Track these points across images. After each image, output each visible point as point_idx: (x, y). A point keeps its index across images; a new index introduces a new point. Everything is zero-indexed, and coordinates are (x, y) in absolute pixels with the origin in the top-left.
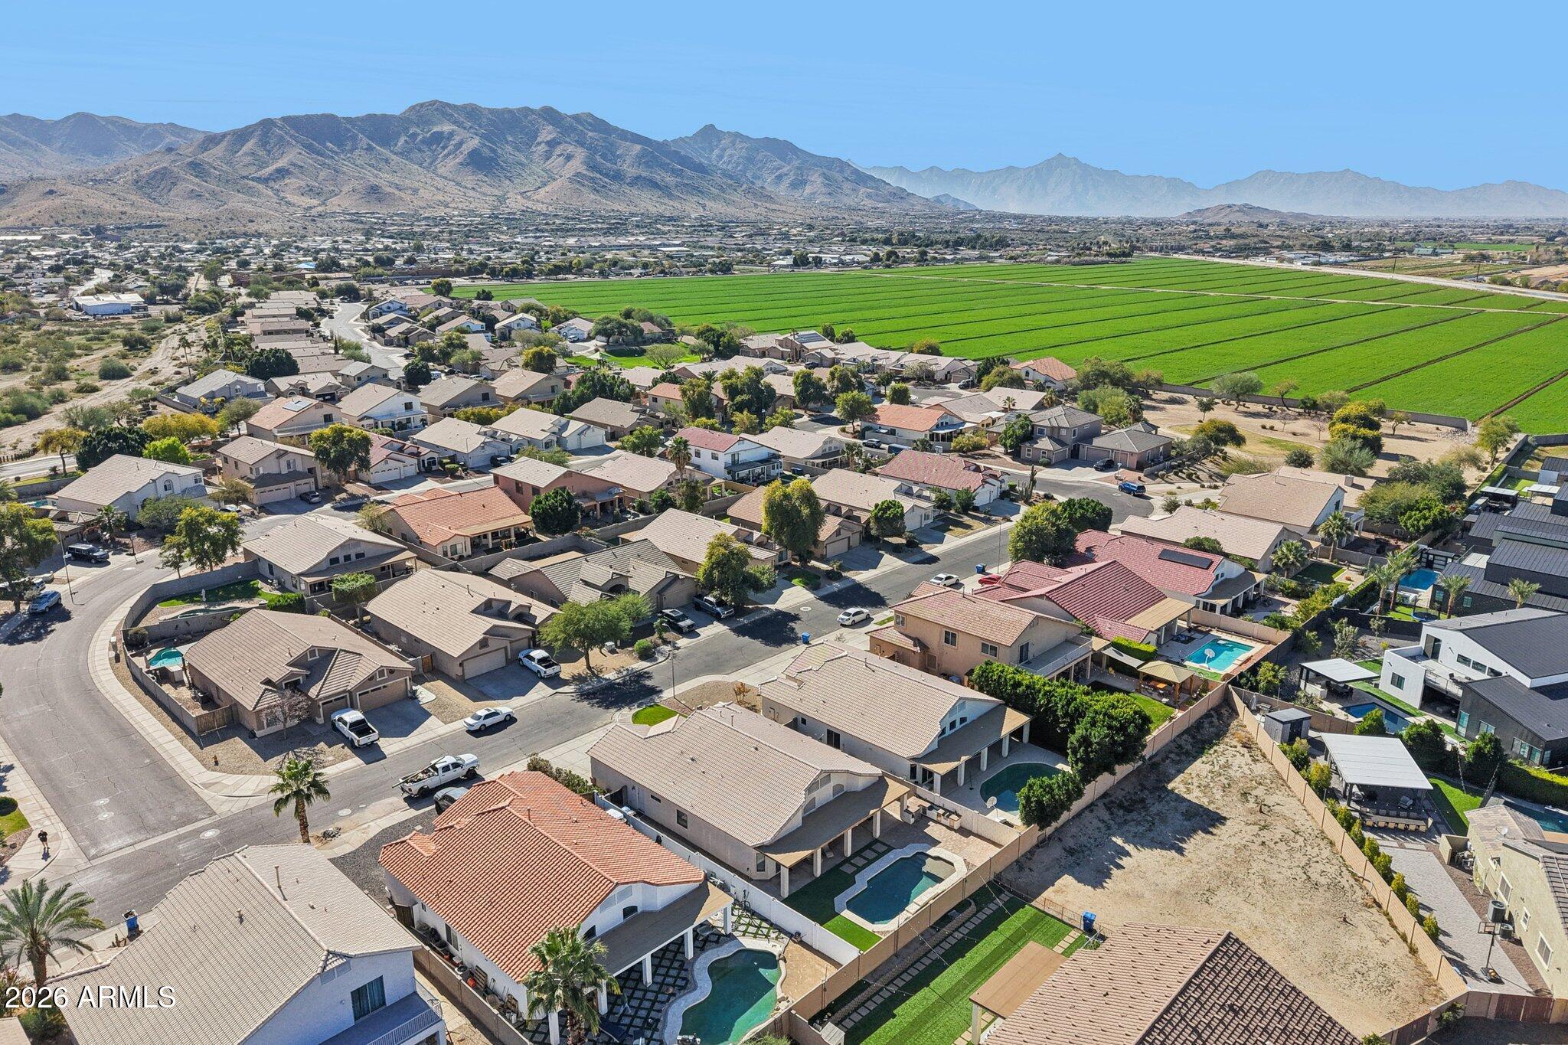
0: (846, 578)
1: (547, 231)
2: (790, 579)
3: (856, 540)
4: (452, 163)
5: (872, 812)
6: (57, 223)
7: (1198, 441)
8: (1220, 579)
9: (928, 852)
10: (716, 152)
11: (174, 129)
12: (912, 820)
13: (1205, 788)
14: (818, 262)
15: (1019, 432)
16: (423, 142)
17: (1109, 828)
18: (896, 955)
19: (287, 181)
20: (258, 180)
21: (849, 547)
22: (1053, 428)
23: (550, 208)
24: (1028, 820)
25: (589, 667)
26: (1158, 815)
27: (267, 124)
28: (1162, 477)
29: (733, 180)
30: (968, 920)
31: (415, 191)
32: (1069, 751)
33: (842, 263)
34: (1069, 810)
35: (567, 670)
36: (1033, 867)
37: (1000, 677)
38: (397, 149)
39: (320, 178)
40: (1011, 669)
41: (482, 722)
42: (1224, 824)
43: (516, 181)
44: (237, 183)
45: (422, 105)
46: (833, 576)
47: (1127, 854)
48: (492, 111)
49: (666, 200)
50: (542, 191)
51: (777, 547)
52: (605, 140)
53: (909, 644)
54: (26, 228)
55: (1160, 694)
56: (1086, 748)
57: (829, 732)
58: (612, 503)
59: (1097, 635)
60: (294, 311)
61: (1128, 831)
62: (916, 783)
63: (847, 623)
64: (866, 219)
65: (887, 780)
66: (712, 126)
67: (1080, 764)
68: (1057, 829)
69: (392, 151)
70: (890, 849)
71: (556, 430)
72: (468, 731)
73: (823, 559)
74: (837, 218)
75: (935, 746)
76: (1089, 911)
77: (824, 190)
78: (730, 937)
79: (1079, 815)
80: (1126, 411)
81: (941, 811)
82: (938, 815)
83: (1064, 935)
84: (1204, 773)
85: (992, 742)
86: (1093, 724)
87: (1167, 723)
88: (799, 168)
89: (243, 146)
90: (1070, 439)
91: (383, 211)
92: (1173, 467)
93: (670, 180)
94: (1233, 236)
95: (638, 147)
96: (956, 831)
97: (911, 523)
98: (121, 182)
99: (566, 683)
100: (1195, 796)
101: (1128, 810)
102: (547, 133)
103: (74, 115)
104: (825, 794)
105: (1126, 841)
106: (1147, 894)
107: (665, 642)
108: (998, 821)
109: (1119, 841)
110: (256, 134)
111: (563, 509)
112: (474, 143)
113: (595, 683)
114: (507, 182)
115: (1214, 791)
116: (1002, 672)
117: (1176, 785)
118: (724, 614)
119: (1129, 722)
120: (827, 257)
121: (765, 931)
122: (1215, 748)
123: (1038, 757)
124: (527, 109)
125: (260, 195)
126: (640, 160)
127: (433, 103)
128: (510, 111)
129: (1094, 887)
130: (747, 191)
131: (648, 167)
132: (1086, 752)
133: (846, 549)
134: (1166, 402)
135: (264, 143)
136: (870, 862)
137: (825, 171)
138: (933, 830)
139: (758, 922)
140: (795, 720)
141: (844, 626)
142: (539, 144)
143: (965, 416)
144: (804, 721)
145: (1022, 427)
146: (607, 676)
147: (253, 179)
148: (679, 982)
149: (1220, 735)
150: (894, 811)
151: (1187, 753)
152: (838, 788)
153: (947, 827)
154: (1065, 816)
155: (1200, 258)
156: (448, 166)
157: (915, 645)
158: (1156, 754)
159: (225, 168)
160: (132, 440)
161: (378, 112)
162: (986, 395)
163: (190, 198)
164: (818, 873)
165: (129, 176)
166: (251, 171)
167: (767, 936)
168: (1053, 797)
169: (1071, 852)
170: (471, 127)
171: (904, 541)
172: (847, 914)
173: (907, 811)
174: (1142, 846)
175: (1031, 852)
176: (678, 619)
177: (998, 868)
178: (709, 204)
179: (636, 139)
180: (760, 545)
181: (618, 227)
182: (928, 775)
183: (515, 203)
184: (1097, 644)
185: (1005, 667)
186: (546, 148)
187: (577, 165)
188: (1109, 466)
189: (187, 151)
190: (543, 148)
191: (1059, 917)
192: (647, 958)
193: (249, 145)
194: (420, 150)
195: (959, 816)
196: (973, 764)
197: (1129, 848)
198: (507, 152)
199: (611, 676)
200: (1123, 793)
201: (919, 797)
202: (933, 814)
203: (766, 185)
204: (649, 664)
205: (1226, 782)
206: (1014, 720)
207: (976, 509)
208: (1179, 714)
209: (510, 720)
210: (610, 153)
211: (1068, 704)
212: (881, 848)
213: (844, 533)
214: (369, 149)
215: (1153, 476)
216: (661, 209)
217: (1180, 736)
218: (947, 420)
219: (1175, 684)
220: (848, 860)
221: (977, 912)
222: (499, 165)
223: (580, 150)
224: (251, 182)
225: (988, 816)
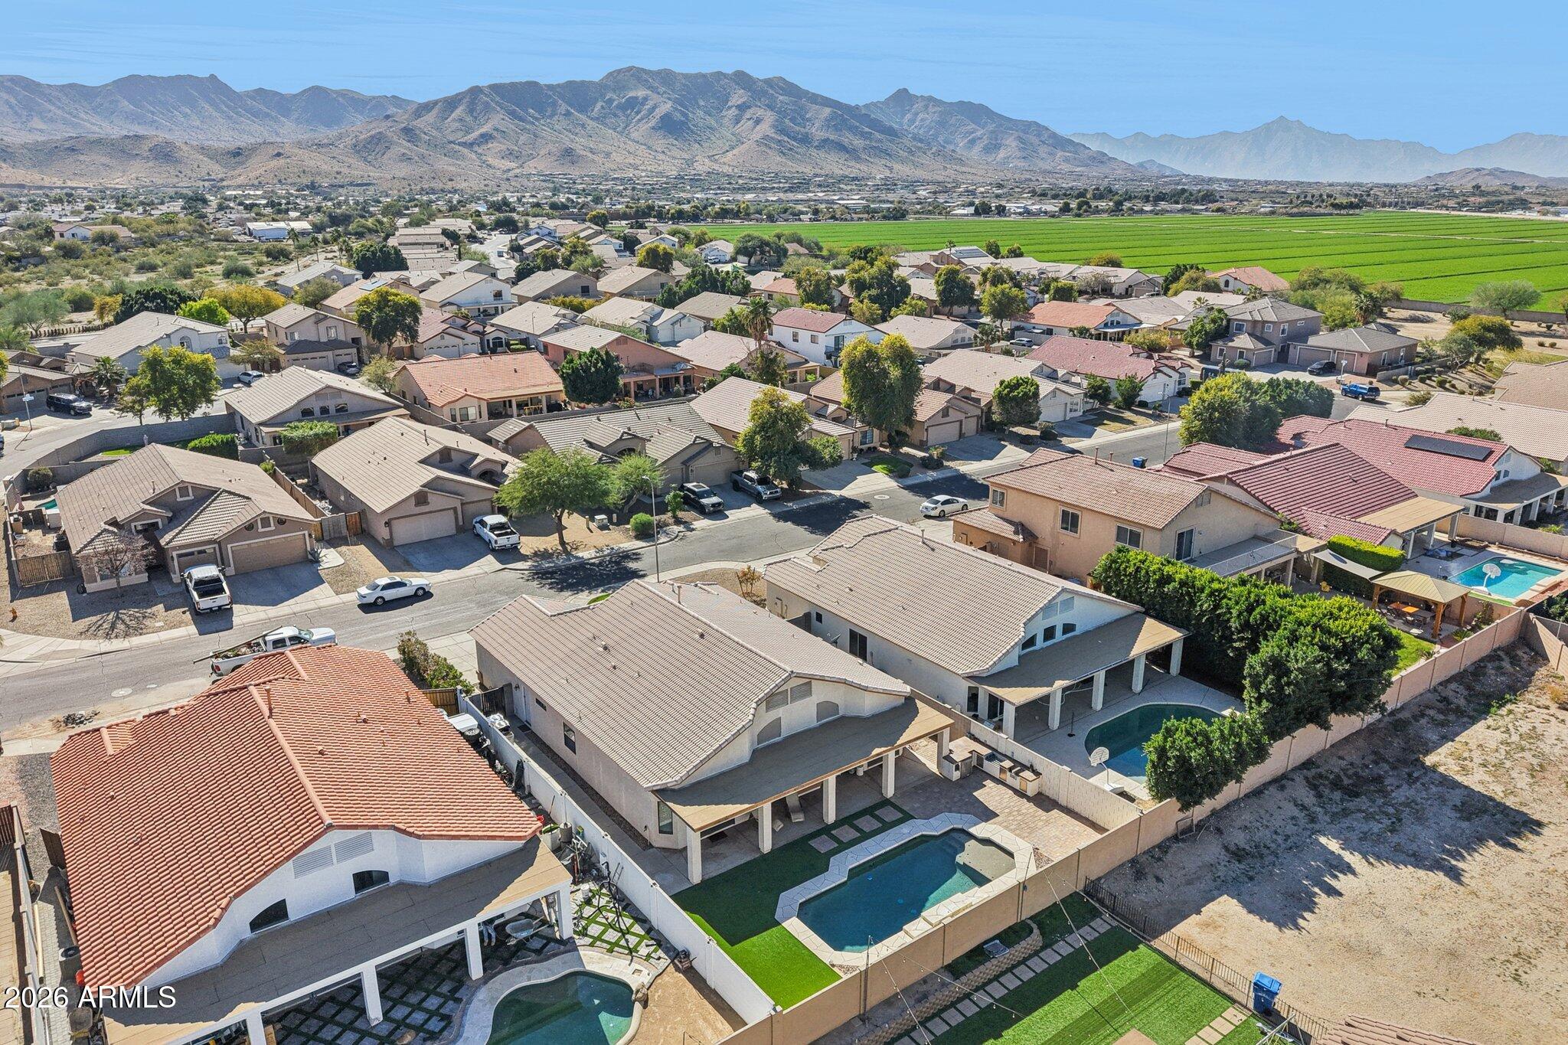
0: (948, 467)
1: (728, 189)
2: (871, 465)
3: (970, 426)
4: (645, 127)
5: (877, 751)
6: (280, 181)
7: (1455, 341)
8: (1502, 480)
9: (972, 830)
10: (908, 116)
11: (396, 100)
12: (956, 775)
13: (1496, 769)
14: (1001, 211)
15: (1209, 327)
16: (618, 107)
17: (1313, 819)
18: (863, 1018)
19: (490, 145)
20: (464, 144)
21: (961, 435)
22: (1255, 322)
23: (736, 170)
24: (1161, 790)
25: (562, 543)
26: (1407, 805)
27: (475, 91)
28: (1403, 384)
29: (923, 143)
30: (1023, 962)
31: (608, 155)
32: (1247, 682)
33: (1027, 212)
34: (1239, 780)
35: (529, 544)
36: (1165, 874)
37: (1138, 570)
38: (594, 114)
39: (520, 143)
40: (1158, 559)
41: (379, 593)
42: (1538, 834)
43: (705, 145)
44: (447, 149)
45: (619, 71)
46: (928, 464)
47: (1348, 869)
48: (686, 76)
49: (852, 163)
50: (730, 154)
51: (859, 424)
52: (795, 103)
53: (1007, 531)
54: (253, 185)
55: (1407, 622)
56: (1279, 678)
57: (853, 634)
58: (677, 379)
59: (1305, 534)
60: (440, 231)
61: (1351, 829)
62: (975, 717)
63: (933, 513)
64: (1060, 181)
65: (919, 704)
66: (905, 90)
67: (1265, 704)
68: (1214, 813)
69: (588, 117)
70: (907, 817)
71: (648, 318)
72: (360, 606)
73: (922, 446)
74: (1031, 180)
75: (1013, 660)
76: (1269, 973)
77: (1019, 154)
78: (568, 946)
79: (1257, 793)
80: (1354, 312)
81: (1007, 764)
82: (1002, 770)
83: (1212, 1015)
84: (1493, 745)
85: (1113, 664)
86: (1294, 639)
87: (1422, 662)
88: (992, 132)
89: (452, 112)
90: (1277, 337)
91: (575, 172)
92: (1417, 373)
93: (858, 142)
94: (1483, 194)
95: (827, 111)
96: (1029, 799)
97: (1050, 413)
98: (341, 146)
99: (524, 558)
100: (1477, 780)
101: (1352, 793)
102: (738, 97)
103: (310, 89)
104: (798, 715)
105: (1347, 845)
106: (1388, 949)
107: (678, 521)
108: (1108, 788)
109: (1333, 845)
110: (465, 101)
111: (598, 370)
112: (666, 107)
113: (561, 562)
114: (697, 145)
115: (1514, 774)
116: (1143, 562)
117: (1442, 758)
118: (766, 494)
119: (1359, 642)
120: (1011, 206)
121: (633, 940)
122: (1509, 706)
123: (1193, 695)
124: (720, 73)
125: (463, 157)
126: (831, 123)
127: (630, 69)
128: (704, 76)
129: (1280, 925)
130: (937, 154)
131: (836, 130)
132: (1279, 687)
133: (956, 437)
134: (1406, 320)
135: (471, 111)
136: (865, 836)
137: (1021, 135)
138: (989, 794)
139: (629, 921)
140: (807, 615)
141: (928, 517)
142: (730, 108)
143: (1142, 316)
144: (819, 617)
145: (1214, 321)
146: (580, 555)
147: (459, 144)
148: (434, 1025)
149: (1516, 687)
150: (927, 756)
151: (1459, 712)
152: (826, 708)
153: (1016, 791)
154: (1231, 791)
155: (1444, 212)
156: (641, 130)
157: (1016, 533)
158: (1402, 708)
159: (435, 133)
160: (171, 300)
161: (578, 79)
162: (1174, 299)
163: (402, 161)
164: (766, 844)
165: (349, 141)
166: (460, 137)
167: (631, 951)
168: (1210, 753)
169: (1238, 854)
170: (665, 92)
171: (1038, 433)
172: (795, 926)
173: (948, 758)
174: (1378, 858)
175: (1163, 847)
176: (703, 495)
177: (1095, 869)
178: (897, 167)
179: (827, 102)
180: (837, 420)
181: (802, 185)
182: (996, 706)
183: (702, 166)
184: (1304, 544)
185: (1151, 556)
186: (737, 112)
187: (765, 128)
188: (1330, 369)
189: (403, 118)
190: (734, 112)
191: (1205, 976)
192: (368, 971)
193: (459, 112)
194: (615, 115)
195: (1037, 774)
196: (1078, 696)
197: (1352, 859)
198: (698, 116)
199: (586, 554)
200: (1343, 763)
201: (976, 739)
202: (992, 768)
203: (958, 150)
204: (644, 544)
205: (1535, 761)
206: (1155, 634)
207: (1143, 404)
208: (1440, 650)
209: (423, 594)
210: (799, 117)
211: (1250, 609)
212: (889, 814)
213: (954, 415)
214: (568, 114)
215: (1391, 381)
216: (847, 172)
217: (1444, 683)
218: (1119, 319)
219: (1436, 604)
220: (827, 830)
221: (1043, 948)
222: (689, 128)
223: (769, 113)
224: (457, 147)
225: (1091, 780)
